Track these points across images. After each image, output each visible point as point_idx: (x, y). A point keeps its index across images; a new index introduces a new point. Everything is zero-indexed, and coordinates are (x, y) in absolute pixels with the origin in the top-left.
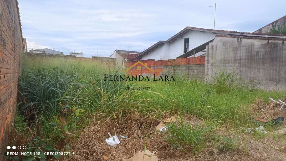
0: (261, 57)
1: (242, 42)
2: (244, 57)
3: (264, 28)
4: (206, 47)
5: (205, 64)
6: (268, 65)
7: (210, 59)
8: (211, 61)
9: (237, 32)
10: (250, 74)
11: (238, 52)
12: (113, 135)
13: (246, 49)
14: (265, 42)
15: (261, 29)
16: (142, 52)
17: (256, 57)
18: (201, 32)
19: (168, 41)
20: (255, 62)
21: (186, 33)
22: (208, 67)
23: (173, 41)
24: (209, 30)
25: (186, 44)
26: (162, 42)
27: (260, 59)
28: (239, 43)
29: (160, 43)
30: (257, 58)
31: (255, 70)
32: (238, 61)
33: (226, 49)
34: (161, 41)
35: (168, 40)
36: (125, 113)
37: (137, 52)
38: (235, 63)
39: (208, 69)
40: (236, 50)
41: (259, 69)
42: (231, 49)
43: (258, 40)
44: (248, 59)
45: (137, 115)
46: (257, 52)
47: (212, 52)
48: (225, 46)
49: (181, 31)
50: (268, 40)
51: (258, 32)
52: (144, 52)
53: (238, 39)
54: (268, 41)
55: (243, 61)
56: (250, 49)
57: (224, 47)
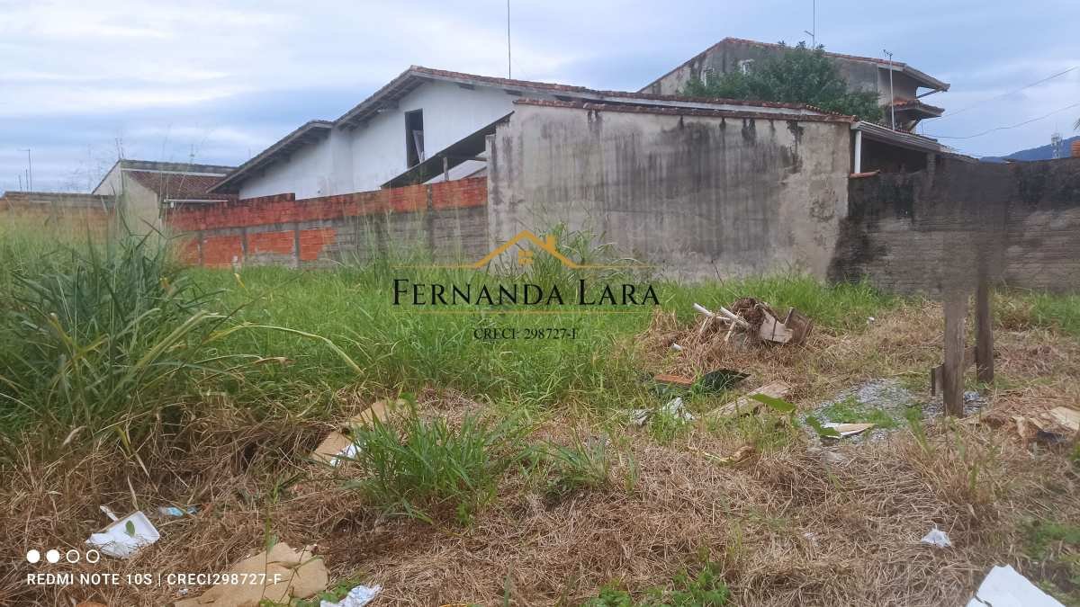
0: (664, 174)
1: (604, 125)
2: (612, 178)
3: (668, 78)
4: (487, 142)
5: (486, 205)
6: (685, 199)
7: (503, 184)
8: (507, 194)
9: (583, 90)
10: (635, 234)
11: (594, 159)
12: (123, 511)
13: (618, 148)
14: (671, 123)
15: (658, 82)
16: (241, 167)
17: (647, 174)
18: (463, 86)
19: (343, 121)
20: (647, 191)
21: (411, 90)
22: (497, 217)
23: (362, 120)
24: (492, 82)
25: (415, 132)
26: (317, 125)
27: (661, 180)
28: (593, 127)
29: (312, 129)
30: (653, 179)
31: (648, 220)
32: (595, 191)
33: (554, 150)
34: (314, 122)
35: (342, 118)
36: (173, 415)
37: (216, 169)
38: (584, 196)
39: (499, 224)
40: (584, 151)
41: (660, 214)
42: (570, 151)
43: (650, 117)
44: (625, 183)
45: (229, 415)
46: (650, 157)
47: (510, 161)
48: (548, 140)
49: (392, 82)
50: (679, 118)
51: (649, 92)
52: (246, 168)
53: (590, 114)
54: (682, 119)
55: (612, 191)
56: (627, 148)
57: (546, 143)
